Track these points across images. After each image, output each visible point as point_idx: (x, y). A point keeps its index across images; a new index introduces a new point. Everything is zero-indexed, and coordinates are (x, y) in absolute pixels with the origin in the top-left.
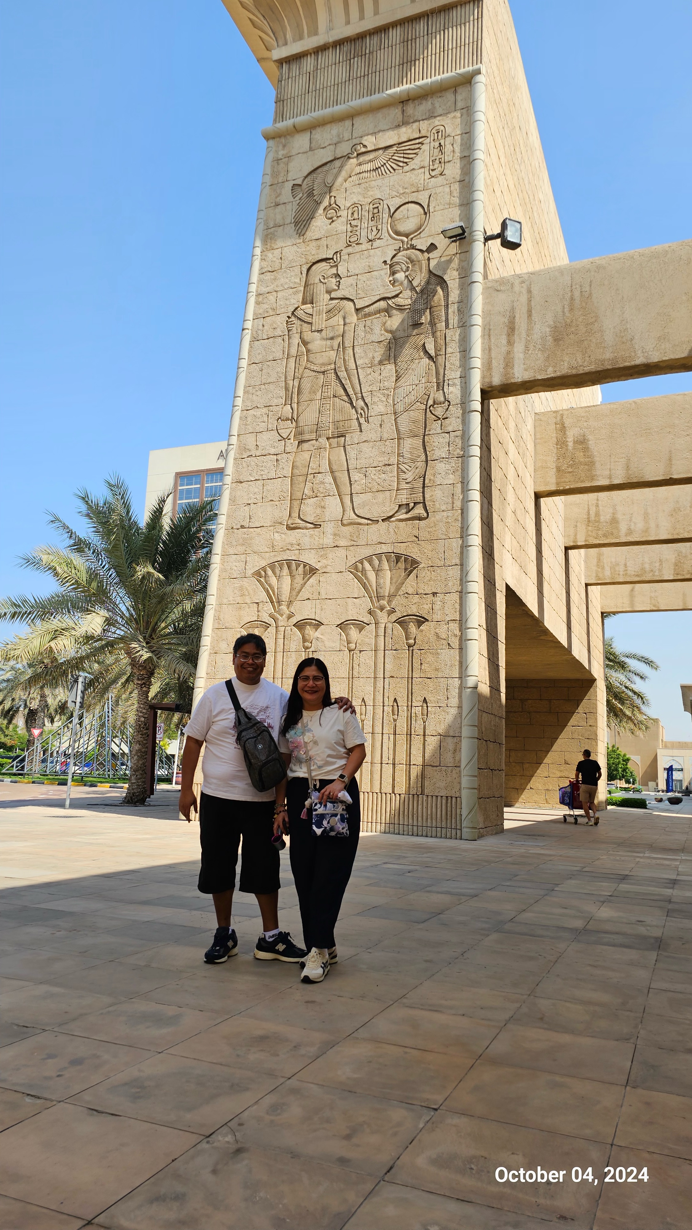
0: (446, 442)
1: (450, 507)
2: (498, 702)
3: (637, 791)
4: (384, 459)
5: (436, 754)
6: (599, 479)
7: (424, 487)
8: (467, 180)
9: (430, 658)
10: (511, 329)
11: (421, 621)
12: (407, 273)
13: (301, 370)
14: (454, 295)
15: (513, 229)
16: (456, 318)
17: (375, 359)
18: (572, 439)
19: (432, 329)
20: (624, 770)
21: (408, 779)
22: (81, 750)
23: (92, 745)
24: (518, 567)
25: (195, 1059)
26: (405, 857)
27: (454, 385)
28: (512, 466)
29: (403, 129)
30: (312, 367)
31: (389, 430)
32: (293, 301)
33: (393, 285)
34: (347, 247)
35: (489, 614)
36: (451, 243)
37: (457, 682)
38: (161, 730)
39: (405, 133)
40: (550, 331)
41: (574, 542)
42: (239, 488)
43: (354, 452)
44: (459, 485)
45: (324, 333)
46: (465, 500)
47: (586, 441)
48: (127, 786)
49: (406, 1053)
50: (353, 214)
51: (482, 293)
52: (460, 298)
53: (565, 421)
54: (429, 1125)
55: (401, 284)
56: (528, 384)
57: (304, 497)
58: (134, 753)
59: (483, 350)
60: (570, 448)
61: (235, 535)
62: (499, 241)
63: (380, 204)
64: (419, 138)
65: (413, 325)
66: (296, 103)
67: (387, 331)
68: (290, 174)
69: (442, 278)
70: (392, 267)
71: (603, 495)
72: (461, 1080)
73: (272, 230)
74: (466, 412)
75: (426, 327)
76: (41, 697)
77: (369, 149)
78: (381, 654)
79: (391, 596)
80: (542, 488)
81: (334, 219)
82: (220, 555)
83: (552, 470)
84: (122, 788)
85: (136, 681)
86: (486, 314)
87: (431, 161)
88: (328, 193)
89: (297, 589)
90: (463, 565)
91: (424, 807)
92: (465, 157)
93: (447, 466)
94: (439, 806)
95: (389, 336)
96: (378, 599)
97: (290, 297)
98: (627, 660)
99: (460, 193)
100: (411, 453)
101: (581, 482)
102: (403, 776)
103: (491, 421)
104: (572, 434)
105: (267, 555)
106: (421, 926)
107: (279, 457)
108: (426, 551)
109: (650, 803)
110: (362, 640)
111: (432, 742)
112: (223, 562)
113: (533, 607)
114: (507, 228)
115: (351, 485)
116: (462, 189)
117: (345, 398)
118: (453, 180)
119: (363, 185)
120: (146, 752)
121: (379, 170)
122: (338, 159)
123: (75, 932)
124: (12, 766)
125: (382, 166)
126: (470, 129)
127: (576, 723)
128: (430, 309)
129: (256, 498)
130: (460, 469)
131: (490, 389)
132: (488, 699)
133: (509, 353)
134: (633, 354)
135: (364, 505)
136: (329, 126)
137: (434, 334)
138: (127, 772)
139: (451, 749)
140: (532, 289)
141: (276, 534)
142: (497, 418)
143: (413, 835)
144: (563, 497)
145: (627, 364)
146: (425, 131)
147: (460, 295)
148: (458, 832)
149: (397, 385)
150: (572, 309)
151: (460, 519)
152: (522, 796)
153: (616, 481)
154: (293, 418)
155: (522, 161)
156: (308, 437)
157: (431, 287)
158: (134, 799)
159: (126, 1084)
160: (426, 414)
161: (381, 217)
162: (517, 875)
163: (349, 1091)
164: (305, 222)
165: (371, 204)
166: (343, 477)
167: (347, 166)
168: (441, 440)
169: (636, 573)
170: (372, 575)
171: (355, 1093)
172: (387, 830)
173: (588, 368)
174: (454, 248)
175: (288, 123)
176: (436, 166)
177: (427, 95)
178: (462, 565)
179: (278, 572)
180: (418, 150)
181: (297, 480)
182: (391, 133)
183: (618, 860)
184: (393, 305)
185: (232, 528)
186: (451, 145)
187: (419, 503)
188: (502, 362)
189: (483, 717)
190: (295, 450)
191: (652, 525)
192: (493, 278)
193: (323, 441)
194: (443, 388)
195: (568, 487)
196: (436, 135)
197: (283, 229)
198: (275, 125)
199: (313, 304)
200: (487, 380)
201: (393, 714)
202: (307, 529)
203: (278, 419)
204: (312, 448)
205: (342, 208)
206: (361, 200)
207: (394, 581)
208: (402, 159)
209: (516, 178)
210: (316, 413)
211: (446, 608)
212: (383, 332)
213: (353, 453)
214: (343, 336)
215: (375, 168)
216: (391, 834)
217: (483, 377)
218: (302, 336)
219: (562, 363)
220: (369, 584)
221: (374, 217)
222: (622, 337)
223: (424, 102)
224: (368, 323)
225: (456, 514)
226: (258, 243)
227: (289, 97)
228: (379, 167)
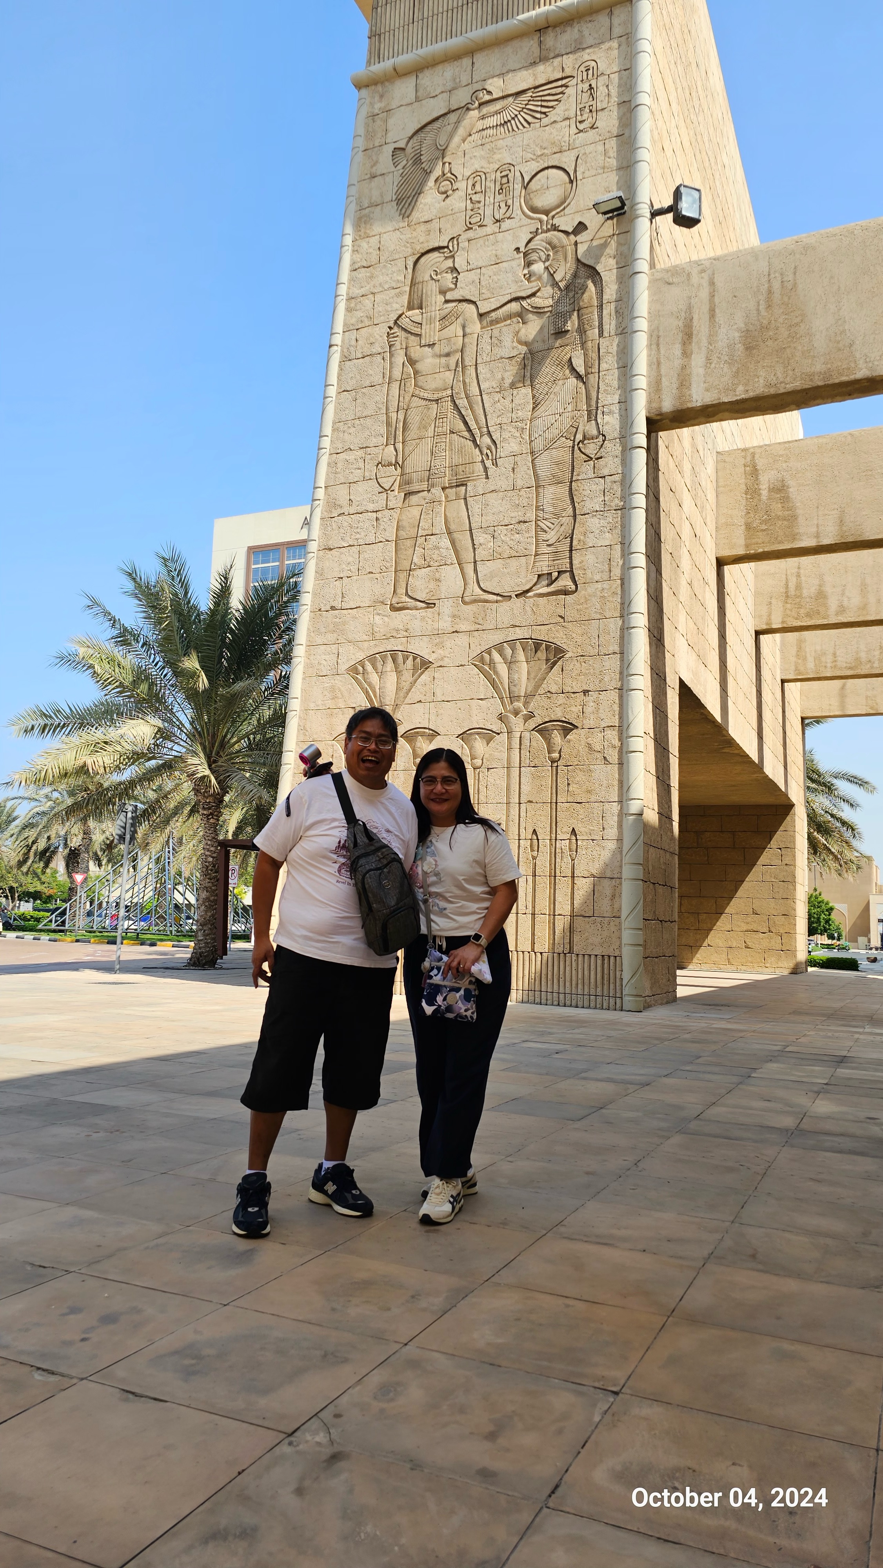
0: (601, 490)
1: (606, 577)
2: (669, 833)
3: (844, 948)
4: (519, 515)
5: (588, 901)
6: (804, 538)
7: (571, 551)
8: (627, 135)
9: (580, 777)
10: (688, 335)
11: (568, 728)
12: (547, 264)
13: (407, 399)
14: (611, 291)
15: (690, 199)
16: (614, 322)
17: (505, 382)
18: (767, 485)
19: (581, 338)
20: (827, 921)
21: (552, 932)
22: (135, 900)
23: (149, 894)
24: (694, 656)
25: (273, 1315)
26: (550, 1033)
27: (611, 413)
28: (687, 523)
29: (541, 68)
30: (422, 394)
31: (525, 475)
32: (395, 306)
33: (528, 280)
34: (466, 230)
35: (658, 719)
36: (606, 221)
37: (616, 807)
38: (235, 874)
39: (544, 72)
40: (740, 337)
41: (767, 624)
42: (327, 556)
43: (478, 506)
44: (618, 547)
45: (437, 347)
46: (627, 567)
47: (785, 488)
48: (192, 944)
49: (567, 1306)
50: (474, 185)
51: (649, 288)
52: (618, 295)
53: (757, 461)
54: (608, 1417)
55: (540, 278)
56: (710, 409)
57: (413, 567)
58: (200, 902)
59: (650, 365)
60: (765, 498)
61: (324, 619)
62: (670, 216)
63: (510, 170)
64: (562, 79)
65: (556, 333)
66: (396, 37)
67: (520, 342)
68: (390, 135)
69: (594, 269)
70: (527, 256)
71: (806, 561)
72: (649, 1348)
73: (367, 210)
74: (627, 449)
75: (574, 336)
76: (84, 834)
77: (495, 96)
78: (515, 772)
79: (529, 697)
80: (726, 553)
81: (448, 193)
82: (304, 645)
83: (739, 528)
84: (187, 947)
85: (201, 811)
86: (654, 316)
87: (578, 109)
88: (441, 159)
89: (405, 688)
90: (624, 653)
91: (573, 969)
92: (624, 102)
93: (602, 521)
94: (592, 967)
95: (524, 349)
96: (511, 701)
97: (391, 300)
98: (834, 781)
99: (617, 152)
100: (553, 505)
101: (779, 543)
102: (545, 930)
103: (660, 461)
104: (766, 479)
105: (366, 644)
106: (578, 1125)
107: (379, 515)
108: (574, 635)
109: (864, 964)
110: (491, 755)
111: (583, 886)
112: (308, 655)
113: (714, 707)
114: (681, 198)
115: (474, 549)
116: (620, 147)
117: (466, 434)
118: (608, 135)
119: (487, 146)
120: (215, 901)
121: (509, 124)
122: (453, 111)
123: (118, 1133)
124: (51, 921)
125: (513, 118)
126: (631, 64)
127: (768, 861)
128: (578, 311)
129: (350, 570)
130: (619, 525)
131: (658, 418)
132: (657, 829)
133: (684, 367)
134: (853, 365)
135: (491, 576)
136: (440, 67)
137: (583, 344)
138: (194, 927)
139: (608, 894)
140: (715, 280)
141: (377, 618)
142: (668, 458)
143: (559, 1005)
144: (752, 564)
145: (844, 379)
146: (571, 68)
147: (619, 291)
148: (618, 1001)
149: (535, 415)
150: (769, 306)
151: (619, 592)
152: (698, 955)
153: (826, 541)
154: (397, 462)
155: (701, 109)
156: (417, 487)
157: (579, 281)
158: (202, 960)
159: (176, 1353)
160: (573, 453)
161: (511, 188)
162: (700, 1057)
163: (491, 1364)
164: (411, 199)
165: (498, 172)
166: (464, 540)
167: (465, 121)
168: (594, 487)
169: (848, 665)
170: (503, 669)
171: (500, 1366)
172: (525, 999)
173: (792, 385)
174: (610, 227)
175: (386, 65)
176: (585, 117)
177: (573, 20)
178: (622, 653)
179: (380, 667)
180: (561, 95)
181: (404, 545)
182: (524, 73)
183: (829, 1037)
184: (529, 308)
185: (320, 610)
186: (605, 87)
187: (565, 572)
188: (674, 380)
189: (650, 853)
190: (400, 505)
191: (872, 599)
192: (663, 266)
193: (437, 491)
194: (596, 417)
195: (761, 550)
196: (585, 73)
197: (382, 209)
198: (370, 68)
199: (422, 309)
200: (654, 405)
201: (532, 850)
202: (417, 609)
203: (378, 464)
204: (423, 502)
205: (460, 177)
206: (485, 166)
207: (532, 676)
208: (539, 109)
209: (692, 133)
210: (428, 455)
211: (601, 711)
212: (515, 344)
213: (477, 508)
214: (462, 351)
215: (503, 122)
216: (531, 1003)
217: (650, 402)
218: (408, 353)
219: (757, 380)
220: (500, 680)
221: (502, 189)
222: (838, 342)
223: (569, 29)
224: (496, 333)
225: (615, 586)
226: (349, 229)
227: (387, 29)
228: (509, 121)
